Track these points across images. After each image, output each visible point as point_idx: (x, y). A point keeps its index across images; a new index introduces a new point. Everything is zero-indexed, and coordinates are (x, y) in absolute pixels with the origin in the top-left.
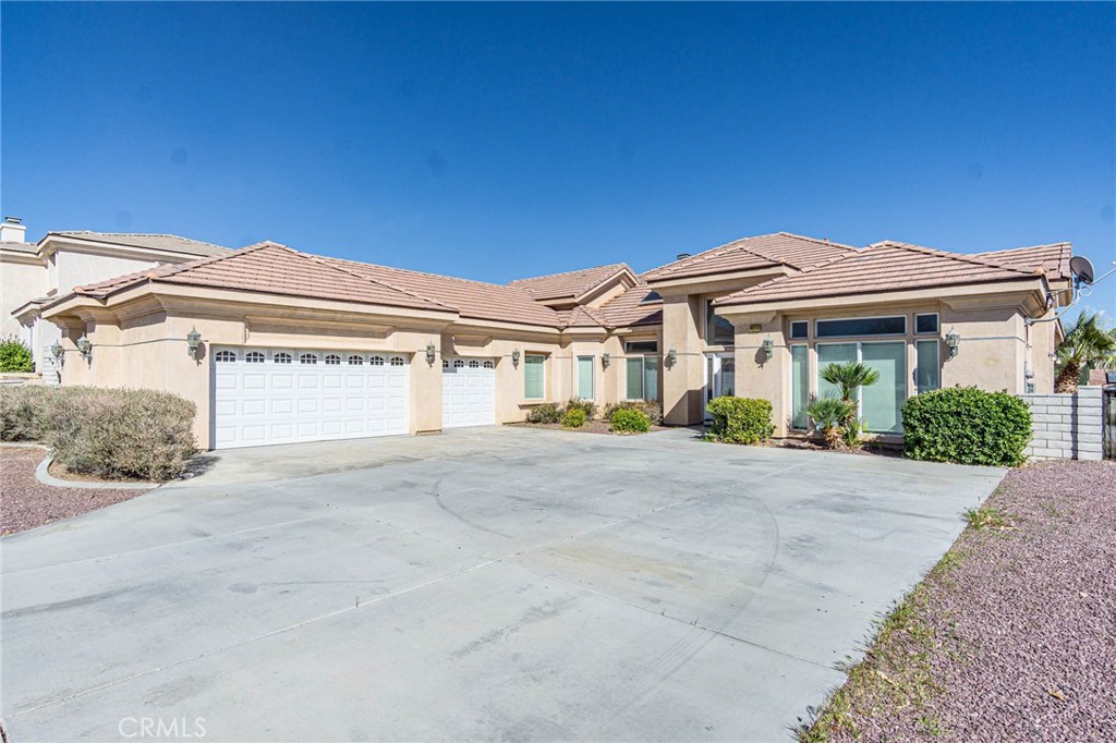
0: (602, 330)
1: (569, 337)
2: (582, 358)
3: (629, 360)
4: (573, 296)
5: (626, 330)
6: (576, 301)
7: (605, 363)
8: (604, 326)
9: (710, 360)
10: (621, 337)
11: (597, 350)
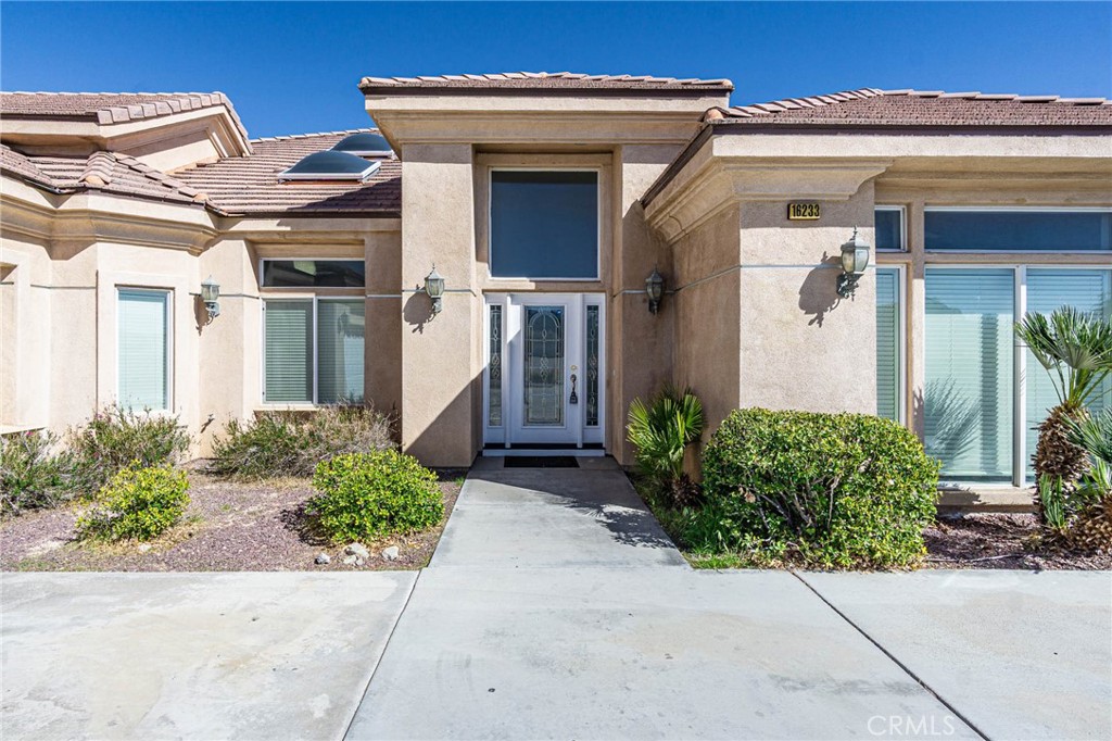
0: (201, 217)
1: (84, 223)
2: (128, 292)
3: (271, 305)
4: (93, 118)
5: (271, 225)
6: (105, 132)
7: (204, 309)
8: (208, 208)
9: (497, 313)
10: (254, 244)
11: (182, 272)
